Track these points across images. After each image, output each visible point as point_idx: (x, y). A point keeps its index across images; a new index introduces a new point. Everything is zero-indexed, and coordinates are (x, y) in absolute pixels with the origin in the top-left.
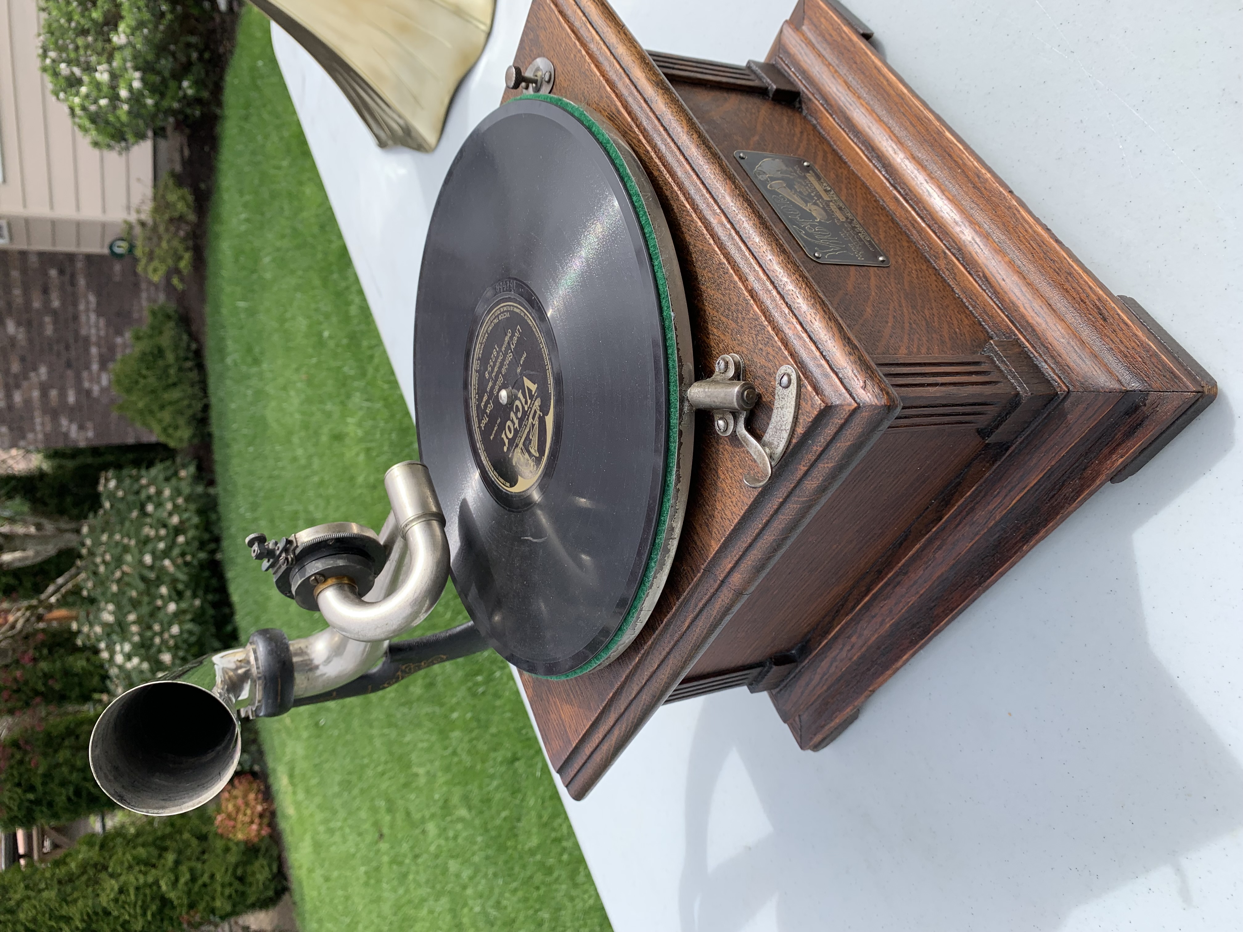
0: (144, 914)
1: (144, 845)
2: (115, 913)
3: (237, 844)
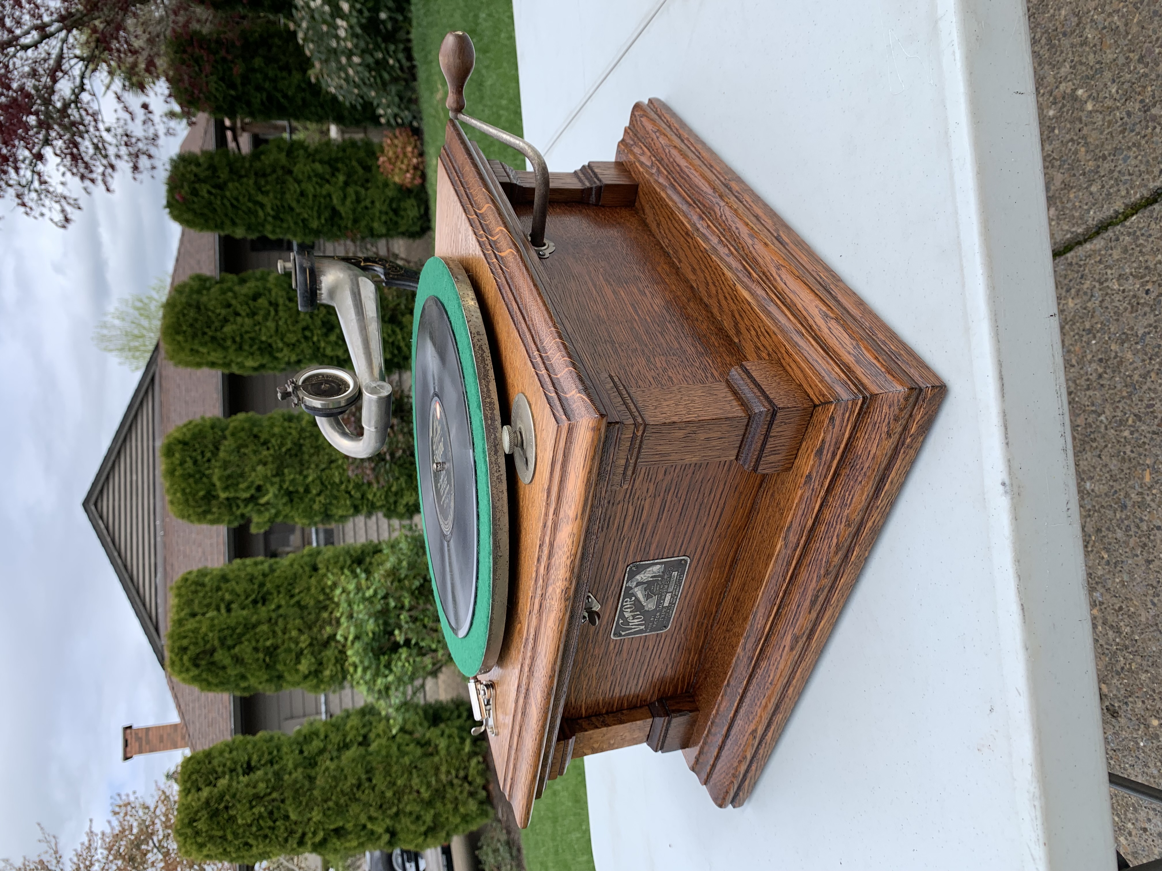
0: (319, 217)
1: (321, 162)
2: (298, 210)
3: (395, 183)
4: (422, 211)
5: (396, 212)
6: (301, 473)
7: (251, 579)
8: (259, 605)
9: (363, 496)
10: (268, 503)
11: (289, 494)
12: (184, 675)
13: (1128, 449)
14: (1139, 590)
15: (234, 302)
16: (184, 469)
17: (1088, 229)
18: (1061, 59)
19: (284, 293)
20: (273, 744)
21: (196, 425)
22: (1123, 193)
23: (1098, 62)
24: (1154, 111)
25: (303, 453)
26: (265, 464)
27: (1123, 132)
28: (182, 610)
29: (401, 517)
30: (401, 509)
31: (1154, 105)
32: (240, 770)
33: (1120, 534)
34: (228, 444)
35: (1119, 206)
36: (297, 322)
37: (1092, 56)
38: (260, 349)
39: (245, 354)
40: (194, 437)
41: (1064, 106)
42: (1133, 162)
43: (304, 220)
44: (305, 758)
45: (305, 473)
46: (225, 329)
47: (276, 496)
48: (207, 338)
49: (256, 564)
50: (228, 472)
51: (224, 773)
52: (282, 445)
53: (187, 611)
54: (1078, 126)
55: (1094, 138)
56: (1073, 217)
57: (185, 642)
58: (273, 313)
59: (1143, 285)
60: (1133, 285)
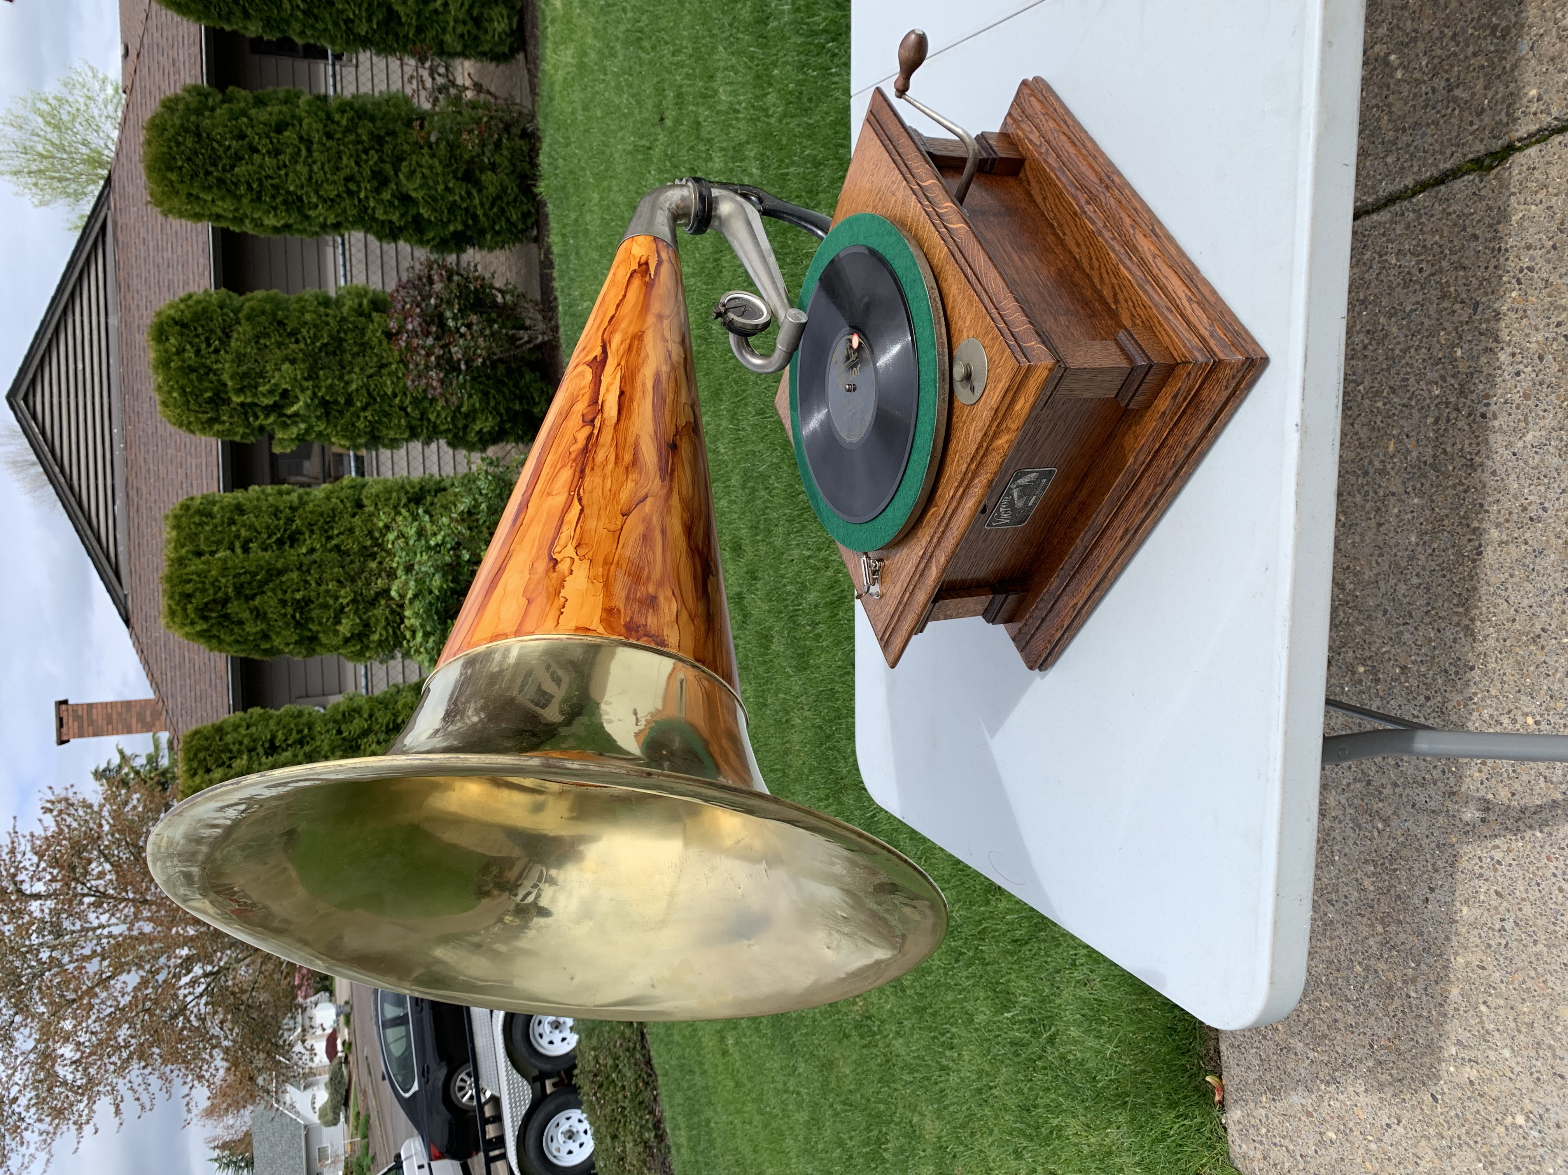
4: (515, 26)
5: (477, 21)
6: (341, 378)
7: (276, 512)
8: (287, 547)
9: (423, 416)
10: (296, 414)
11: (324, 403)
12: (187, 629)
13: (1380, 418)
14: (1367, 551)
15: (249, 131)
16: (184, 361)
17: (1377, 200)
18: (1380, 19)
19: (321, 126)
20: (304, 720)
21: (198, 302)
22: (1416, 169)
23: (1414, 30)
24: (1457, 92)
25: (343, 351)
26: (293, 362)
27: (1425, 107)
28: (183, 546)
29: (471, 447)
30: (472, 437)
31: (1458, 86)
32: (260, 750)
33: (1358, 499)
34: (244, 329)
35: (1409, 181)
36: (338, 169)
37: (1409, 23)
38: (285, 202)
39: (265, 207)
40: (196, 317)
41: (1375, 68)
42: (1430, 140)
43: (347, 21)
44: (344, 739)
45: (346, 378)
46: (236, 170)
47: (308, 406)
48: (211, 180)
49: (280, 493)
50: (244, 368)
51: (240, 752)
52: (315, 338)
53: (189, 547)
54: (1385, 92)
55: (1398, 108)
56: (1366, 185)
57: (189, 588)
58: (304, 153)
59: (1419, 262)
60: (1409, 262)
